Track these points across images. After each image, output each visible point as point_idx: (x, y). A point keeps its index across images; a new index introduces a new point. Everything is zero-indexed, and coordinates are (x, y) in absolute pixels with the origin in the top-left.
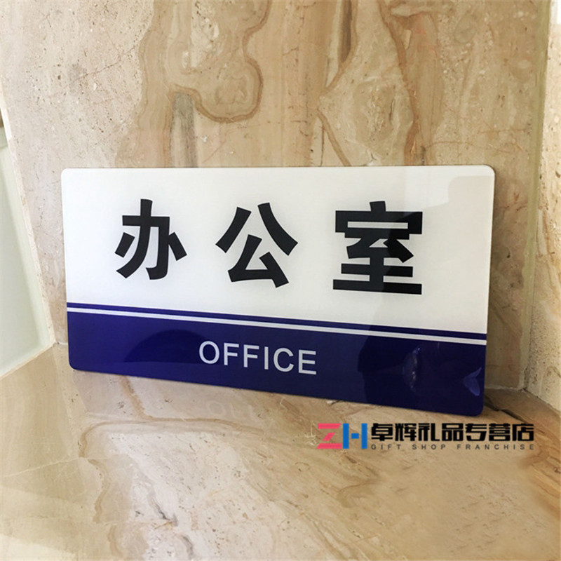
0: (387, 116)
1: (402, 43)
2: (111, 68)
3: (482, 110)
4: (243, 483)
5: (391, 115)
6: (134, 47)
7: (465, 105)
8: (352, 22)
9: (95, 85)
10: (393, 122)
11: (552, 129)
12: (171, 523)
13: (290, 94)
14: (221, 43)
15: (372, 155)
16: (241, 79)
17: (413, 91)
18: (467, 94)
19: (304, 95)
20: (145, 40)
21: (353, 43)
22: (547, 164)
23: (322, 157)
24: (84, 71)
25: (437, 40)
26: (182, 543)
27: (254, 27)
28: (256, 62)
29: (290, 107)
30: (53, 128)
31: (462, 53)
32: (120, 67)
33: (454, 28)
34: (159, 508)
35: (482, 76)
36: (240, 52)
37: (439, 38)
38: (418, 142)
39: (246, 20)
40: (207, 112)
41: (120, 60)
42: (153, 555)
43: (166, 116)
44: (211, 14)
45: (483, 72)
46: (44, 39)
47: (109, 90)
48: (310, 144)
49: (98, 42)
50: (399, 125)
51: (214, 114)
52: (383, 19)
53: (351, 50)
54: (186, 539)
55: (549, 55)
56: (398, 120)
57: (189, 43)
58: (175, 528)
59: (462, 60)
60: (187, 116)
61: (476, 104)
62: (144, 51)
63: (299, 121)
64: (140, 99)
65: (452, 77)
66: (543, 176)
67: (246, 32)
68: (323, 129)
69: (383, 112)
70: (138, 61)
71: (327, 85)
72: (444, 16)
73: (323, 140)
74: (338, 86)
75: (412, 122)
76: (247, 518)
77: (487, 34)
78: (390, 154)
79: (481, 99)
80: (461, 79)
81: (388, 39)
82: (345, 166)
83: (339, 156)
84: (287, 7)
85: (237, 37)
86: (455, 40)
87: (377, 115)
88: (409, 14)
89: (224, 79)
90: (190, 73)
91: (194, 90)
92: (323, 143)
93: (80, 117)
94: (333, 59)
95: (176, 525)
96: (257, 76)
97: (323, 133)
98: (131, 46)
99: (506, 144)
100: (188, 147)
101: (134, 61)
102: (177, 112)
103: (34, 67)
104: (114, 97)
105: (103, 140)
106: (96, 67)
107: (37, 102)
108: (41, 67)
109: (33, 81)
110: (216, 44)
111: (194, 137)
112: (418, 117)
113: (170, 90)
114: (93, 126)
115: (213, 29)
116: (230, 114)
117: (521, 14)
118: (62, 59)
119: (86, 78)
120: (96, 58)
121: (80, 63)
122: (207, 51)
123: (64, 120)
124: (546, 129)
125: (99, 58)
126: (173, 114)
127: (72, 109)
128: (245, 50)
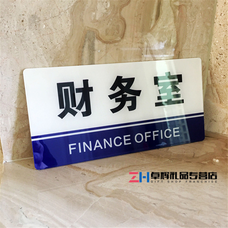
1: (176, 15)
2: (54, 18)
5: (170, 40)
6: (68, 8)
7: (192, 37)
8: (161, 6)
9: (44, 26)
10: (171, 43)
13: (136, 32)
14: (110, 10)
16: (117, 25)
17: (178, 32)
18: (193, 34)
19: (141, 32)
20: (74, 6)
21: (160, 14)
24: (39, 18)
25: (186, 15)
27: (125, 4)
28: (124, 19)
29: (136, 37)
31: (193, 19)
32: (60, 17)
33: (191, 11)
36: (118, 14)
38: (178, 49)
40: (101, 39)
41: (60, 14)
43: (81, 41)
45: (198, 26)
47: (52, 28)
48: (142, 52)
51: (104, 40)
55: (215, 22)
57: (96, 8)
60: (91, 41)
63: (139, 43)
64: (69, 33)
65: (189, 27)
66: (211, 60)
67: (121, 6)
68: (147, 46)
69: (168, 39)
70: (70, 15)
71: (150, 29)
73: (147, 50)
74: (154, 30)
75: (177, 43)
77: (200, 14)
79: (197, 35)
80: (192, 28)
85: (117, 8)
86: (191, 15)
89: (111, 25)
90: (95, 22)
91: (96, 30)
93: (33, 42)
94: (153, 19)
96: (124, 25)
98: (66, 8)
100: (91, 54)
101: (67, 15)
102: (87, 39)
103: (6, 15)
104: (55, 32)
105: (46, 53)
106: (46, 17)
107: (6, 34)
108: (11, 15)
109: (5, 22)
110: (108, 10)
111: (94, 50)
112: (178, 41)
113: (84, 29)
114: (41, 46)
115: (108, 4)
116: (111, 40)
117: (209, 8)
118: (26, 12)
119: (39, 22)
120: (46, 13)
121: (36, 14)
122: (104, 13)
123: (23, 43)
124: (213, 45)
125: (48, 13)
126: (85, 40)
127: (29, 37)
128: (120, 13)
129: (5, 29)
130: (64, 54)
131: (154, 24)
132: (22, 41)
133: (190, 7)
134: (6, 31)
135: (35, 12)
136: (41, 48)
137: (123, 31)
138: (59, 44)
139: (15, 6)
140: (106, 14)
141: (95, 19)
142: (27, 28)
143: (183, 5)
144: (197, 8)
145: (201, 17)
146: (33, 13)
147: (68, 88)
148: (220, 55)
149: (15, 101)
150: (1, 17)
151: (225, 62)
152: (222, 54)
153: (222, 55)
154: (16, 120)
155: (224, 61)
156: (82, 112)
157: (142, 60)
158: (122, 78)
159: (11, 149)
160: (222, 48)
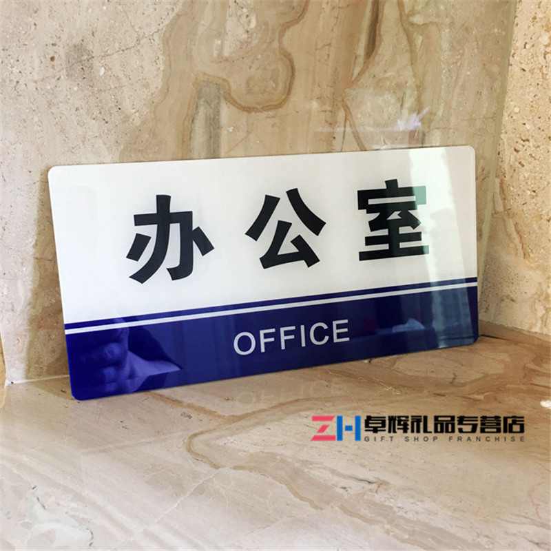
0: (399, 107)
1: (415, 46)
2: (126, 52)
5: (402, 105)
6: (158, 30)
7: (455, 98)
8: (378, 25)
9: (102, 71)
11: (512, 117)
13: (319, 86)
14: (257, 34)
15: (384, 141)
16: (273, 70)
17: (420, 87)
18: (457, 90)
19: (332, 87)
20: (172, 25)
21: (377, 44)
22: (506, 143)
23: (343, 143)
24: (89, 53)
25: (440, 46)
27: (292, 21)
28: (290, 55)
29: (318, 98)
30: (36, 119)
31: (456, 57)
32: (138, 51)
33: (453, 37)
35: (468, 76)
36: (276, 45)
37: (442, 44)
39: (285, 14)
40: (236, 102)
41: (139, 44)
43: (189, 105)
44: (249, 5)
45: (469, 73)
46: (36, 12)
47: (121, 75)
48: (334, 132)
49: (112, 22)
50: (407, 114)
51: (243, 104)
52: (402, 24)
53: (375, 50)
55: (511, 62)
57: (223, 31)
60: (212, 106)
61: (462, 97)
63: (325, 111)
64: (159, 88)
65: (448, 76)
66: (501, 153)
67: (282, 25)
68: (346, 118)
69: (396, 103)
70: (162, 46)
71: (353, 79)
72: (447, 27)
73: (345, 127)
74: (362, 81)
77: (474, 44)
78: (399, 138)
79: (466, 94)
80: (454, 78)
81: (405, 42)
82: (362, 151)
85: (274, 30)
86: (453, 47)
87: (391, 106)
88: (422, 23)
89: (258, 69)
90: (221, 62)
91: (224, 80)
92: (345, 131)
93: (76, 106)
94: (360, 56)
96: (290, 68)
97: (345, 122)
98: (154, 29)
99: (480, 129)
100: (211, 137)
101: (156, 45)
102: (201, 102)
103: (15, 44)
104: (127, 84)
105: (106, 131)
106: (106, 49)
107: (15, 87)
108: (26, 45)
109: (12, 61)
110: (251, 34)
111: (218, 128)
112: (422, 108)
113: (196, 79)
114: (94, 116)
115: (250, 19)
116: (259, 104)
117: (496, 30)
118: (60, 38)
119: (91, 61)
120: (107, 40)
121: (84, 44)
122: (241, 40)
123: (54, 110)
124: (506, 118)
125: (111, 39)
126: (197, 104)
127: (66, 96)
128: (280, 42)
129: (12, 77)
130: (148, 136)
131: (362, 67)
132: (50, 104)
133: (450, 28)
134: (15, 80)
135: (80, 39)
136: (94, 121)
137: (288, 84)
138: (138, 111)
139: (35, 24)
140: (248, 43)
141: (220, 55)
142: (63, 74)
143: (431, 22)
144: (467, 30)
145: (476, 51)
146: (77, 41)
148: (524, 141)
149: (33, 243)
150: (3, 50)
151: (535, 159)
152: (528, 140)
153: (527, 143)
154: (36, 286)
155: (533, 155)
159: (23, 355)
160: (528, 126)
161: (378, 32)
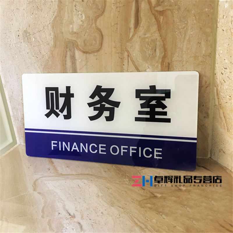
0: (154, 51)
1: (160, 21)
2: (40, 32)
3: (192, 48)
4: (100, 200)
5: (155, 50)
6: (50, 23)
7: (185, 46)
8: (139, 13)
9: (34, 39)
10: (156, 53)
11: (220, 55)
12: (73, 217)
13: (114, 42)
14: (86, 21)
15: (148, 66)
16: (94, 36)
17: (164, 41)
18: (186, 42)
19: (120, 42)
20: (54, 20)
21: (140, 22)
22: (218, 69)
23: (128, 67)
24: (29, 33)
25: (174, 20)
26: (77, 225)
27: (99, 15)
28: (100, 29)
29: (114, 47)
30: (17, 57)
31: (183, 25)
32: (44, 31)
33: (180, 16)
34: (67, 211)
35: (192, 34)
36: (94, 25)
37: (174, 19)
38: (166, 61)
39: (96, 12)
40: (81, 50)
41: (44, 29)
42: (66, 230)
43: (64, 51)
44: (81, 10)
45: (192, 33)
46: (12, 20)
47: (40, 41)
48: (123, 62)
49: (35, 21)
50: (158, 54)
51: (84, 50)
52: (151, 12)
53: (139, 24)
54: (79, 223)
55: (218, 26)
56: (158, 52)
57: (72, 21)
58: (74, 219)
59: (184, 28)
60: (72, 51)
61: (189, 45)
62: (54, 25)
63: (118, 53)
64: (53, 44)
65: (179, 35)
66: (216, 74)
67: (95, 17)
68: (128, 56)
69: (152, 49)
70: (52, 29)
71: (130, 38)
72: (176, 11)
73: (128, 60)
74: (134, 39)
75: (164, 53)
76: (103, 214)
77: (193, 18)
78: (155, 66)
79: (191, 44)
80: (183, 36)
81: (154, 20)
83: (135, 67)
84: (112, 7)
85: (92, 19)
86: (181, 20)
87: (150, 50)
88: (162, 10)
89: (88, 36)
90: (73, 34)
91: (75, 41)
92: (128, 62)
93: (27, 52)
94: (132, 28)
95: (75, 218)
96: (101, 35)
97: (128, 57)
98: (48, 23)
99: (201, 61)
100: (73, 63)
101: (50, 29)
102: (68, 50)
103: (8, 31)
104: (42, 44)
105: (37, 61)
106: (34, 31)
107: (9, 46)
108: (11, 31)
109: (8, 37)
110: (83, 22)
111: (75, 60)
112: (166, 51)
113: (65, 41)
114: (33, 55)
115: (82, 16)
116: (90, 50)
118: (20, 28)
119: (30, 36)
121: (27, 30)
122: (80, 25)
123: (21, 53)
124: (217, 55)
125: (35, 28)
126: (66, 50)
127: (24, 48)
128: (96, 24)
129: (9, 43)
130: (51, 63)
131: (133, 33)
133: (178, 11)
135: (26, 28)
136: (33, 57)
137: (101, 42)
138: (46, 54)
139: (12, 24)
140: (83, 26)
141: (72, 31)
142: (22, 41)
143: (167, 9)
144: (188, 11)
145: (195, 21)
146: (25, 29)
147: (54, 92)
148: (225, 69)
151: (230, 79)
152: (227, 69)
155: (229, 77)
156: (64, 115)
157: (124, 71)
158: (102, 88)
160: (226, 61)
161: (139, 16)
